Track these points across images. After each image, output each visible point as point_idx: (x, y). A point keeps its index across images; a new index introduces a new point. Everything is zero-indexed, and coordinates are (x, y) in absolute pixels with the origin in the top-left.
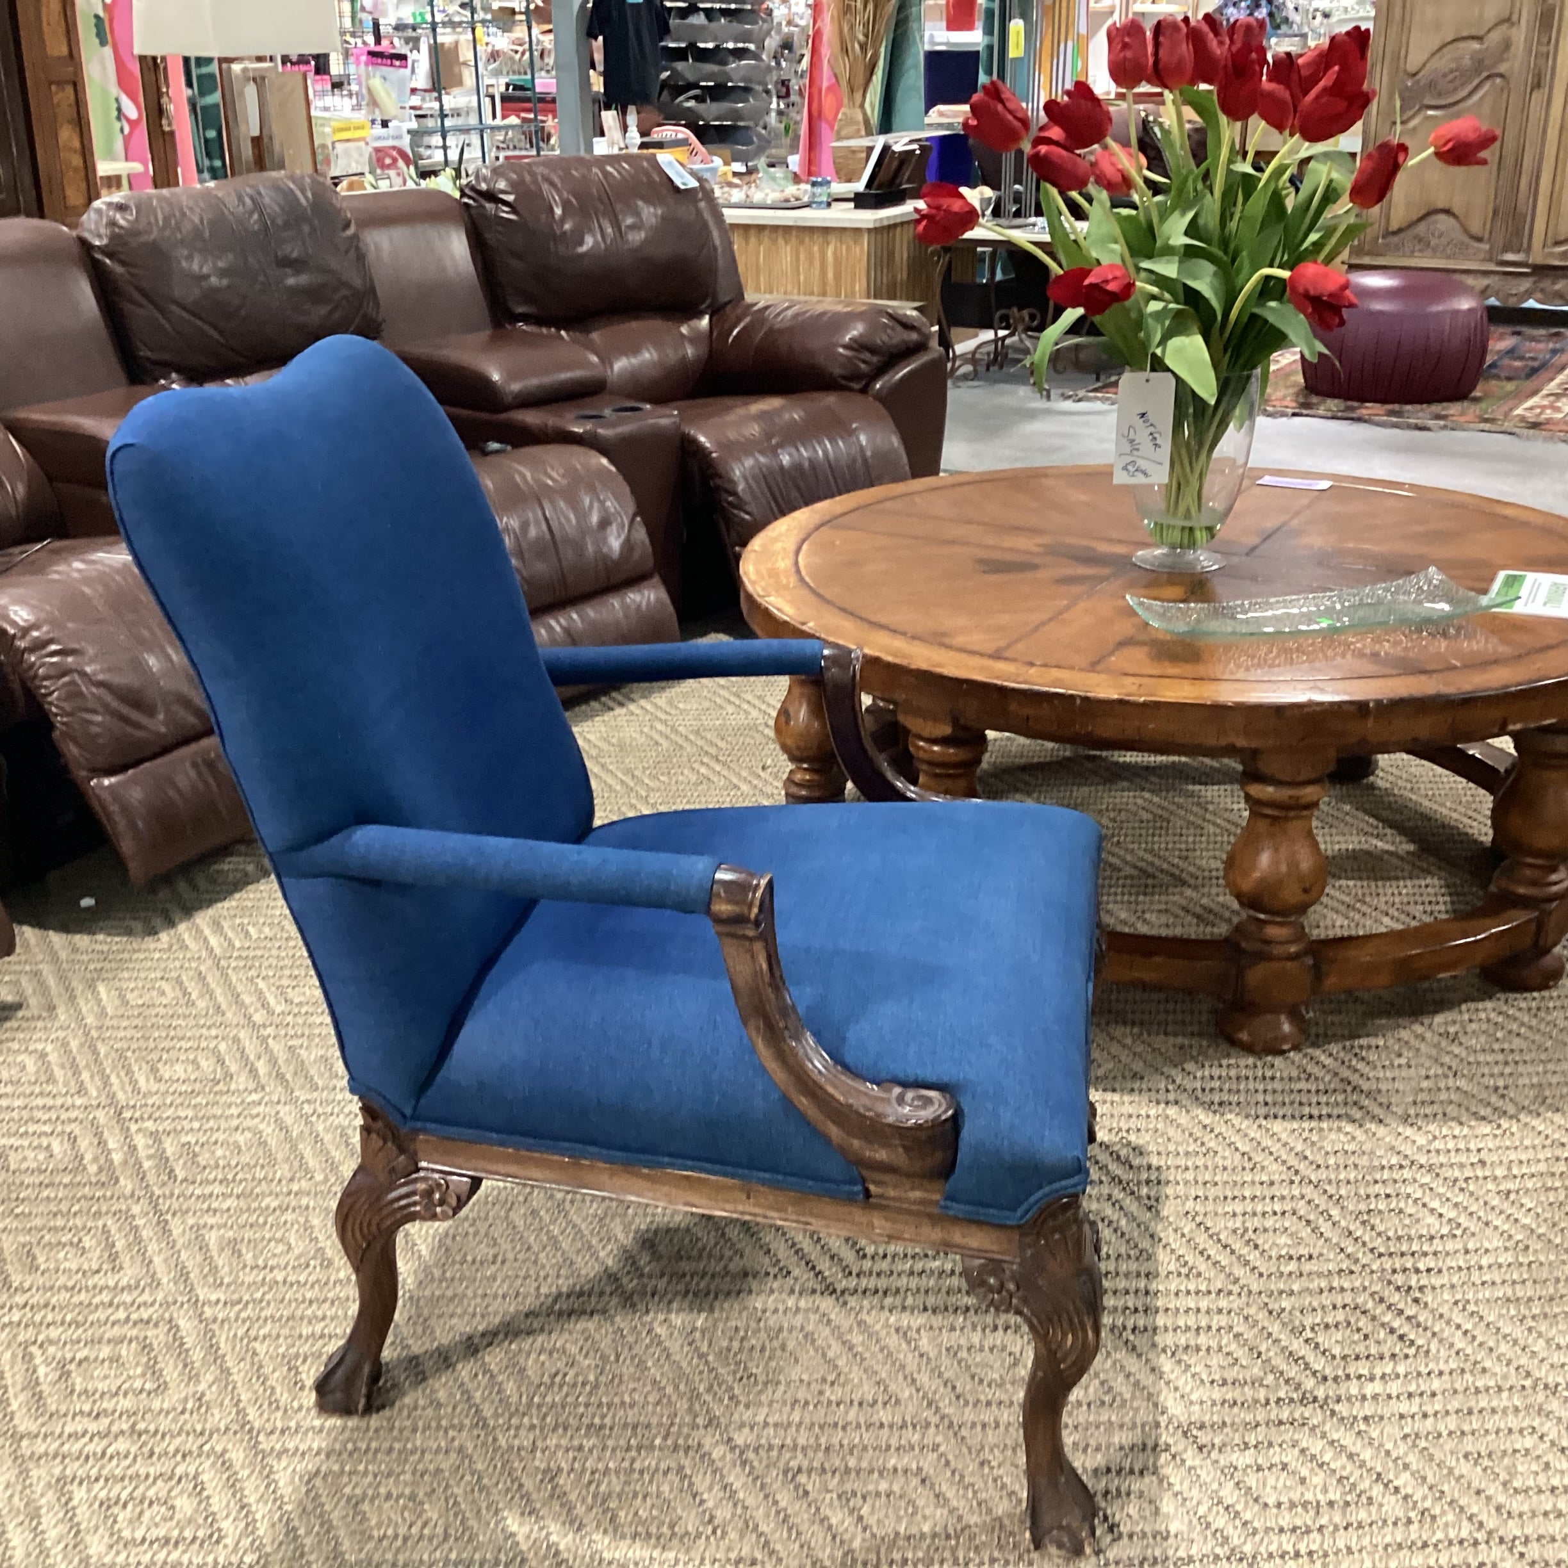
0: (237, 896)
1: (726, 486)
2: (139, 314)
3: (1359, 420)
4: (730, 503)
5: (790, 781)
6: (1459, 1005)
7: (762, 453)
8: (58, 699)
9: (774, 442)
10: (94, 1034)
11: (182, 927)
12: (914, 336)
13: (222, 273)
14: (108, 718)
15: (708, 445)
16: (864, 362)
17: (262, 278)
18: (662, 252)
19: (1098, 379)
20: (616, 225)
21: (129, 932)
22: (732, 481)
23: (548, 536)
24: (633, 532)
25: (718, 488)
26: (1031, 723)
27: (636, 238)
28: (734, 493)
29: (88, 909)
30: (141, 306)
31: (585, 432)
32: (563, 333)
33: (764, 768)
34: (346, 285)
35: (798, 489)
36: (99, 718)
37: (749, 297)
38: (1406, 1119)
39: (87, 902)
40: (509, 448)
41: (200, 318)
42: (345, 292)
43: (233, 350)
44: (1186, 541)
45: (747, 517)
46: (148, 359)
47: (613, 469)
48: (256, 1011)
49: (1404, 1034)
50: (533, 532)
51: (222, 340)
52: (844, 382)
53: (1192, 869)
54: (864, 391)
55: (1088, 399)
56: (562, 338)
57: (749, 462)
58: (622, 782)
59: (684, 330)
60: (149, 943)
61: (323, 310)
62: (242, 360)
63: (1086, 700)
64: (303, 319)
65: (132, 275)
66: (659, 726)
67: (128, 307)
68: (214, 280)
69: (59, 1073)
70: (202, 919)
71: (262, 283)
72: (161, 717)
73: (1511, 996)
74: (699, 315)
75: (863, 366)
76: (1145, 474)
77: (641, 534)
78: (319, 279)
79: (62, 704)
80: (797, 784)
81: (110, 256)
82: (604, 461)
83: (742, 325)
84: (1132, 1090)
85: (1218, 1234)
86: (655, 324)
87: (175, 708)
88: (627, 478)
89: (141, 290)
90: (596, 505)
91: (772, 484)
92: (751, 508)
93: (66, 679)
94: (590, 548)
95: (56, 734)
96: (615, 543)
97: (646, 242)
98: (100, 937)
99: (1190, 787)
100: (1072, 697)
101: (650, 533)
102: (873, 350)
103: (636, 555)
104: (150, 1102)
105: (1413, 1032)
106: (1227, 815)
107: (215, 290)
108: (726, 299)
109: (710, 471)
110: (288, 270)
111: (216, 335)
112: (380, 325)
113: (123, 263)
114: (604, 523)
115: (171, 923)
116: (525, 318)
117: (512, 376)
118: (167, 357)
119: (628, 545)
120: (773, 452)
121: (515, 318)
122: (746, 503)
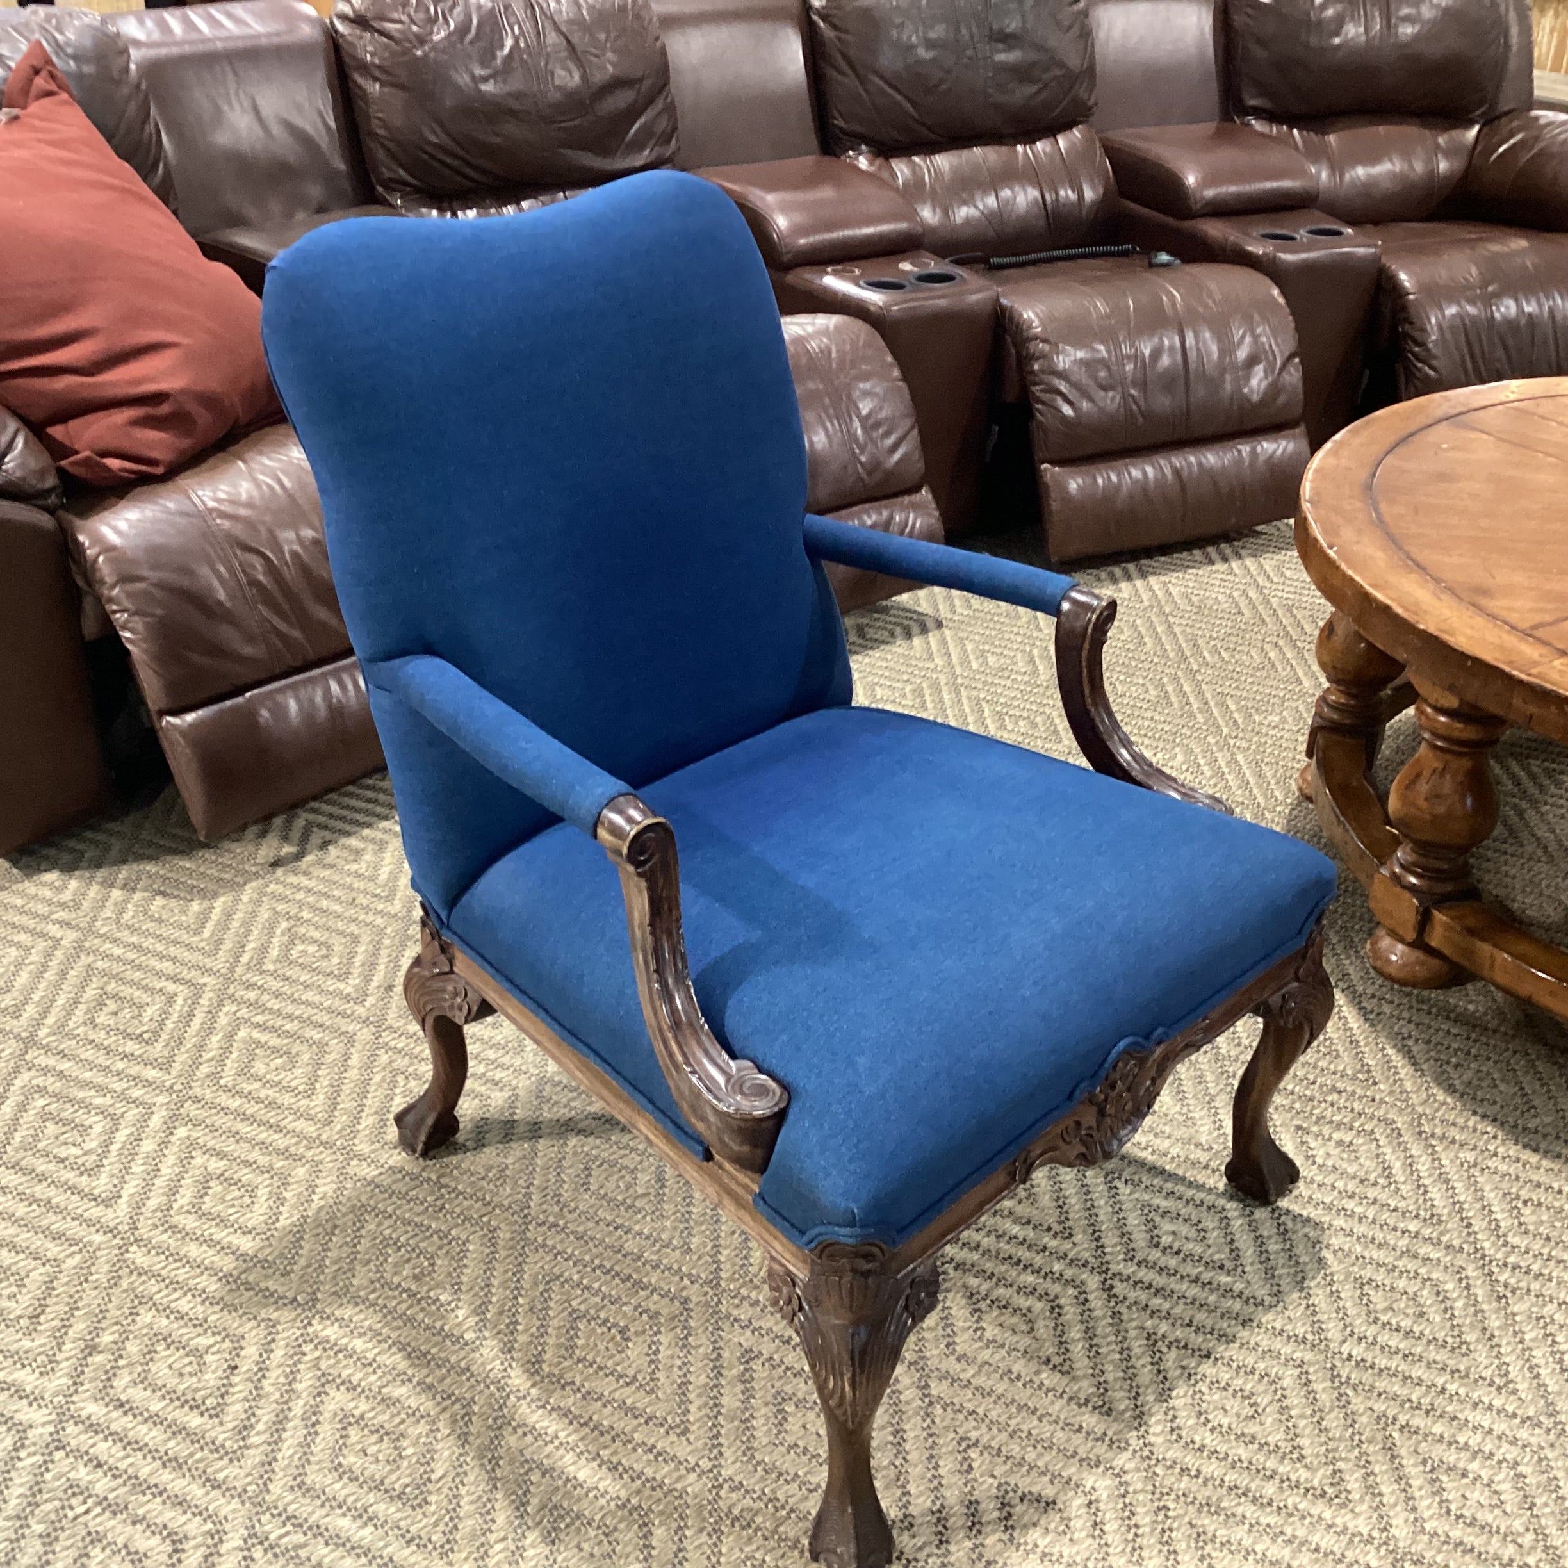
1: (1417, 335)
2: (843, 82)
4: (1415, 355)
5: (1323, 699)
7: (1472, 302)
9: (1490, 289)
13: (930, 44)
15: (1407, 284)
17: (969, 52)
18: (1435, 50)
20: (1387, 17)
22: (1423, 330)
23: (1181, 367)
24: (1285, 375)
25: (1407, 335)
27: (1407, 31)
28: (1423, 344)
30: (844, 74)
31: (1265, 254)
32: (1295, 131)
34: (1062, 65)
35: (1505, 347)
40: (1178, 261)
41: (900, 93)
42: (1058, 72)
43: (924, 125)
45: (1432, 373)
46: (841, 128)
47: (1281, 300)
50: (1165, 361)
51: (917, 116)
56: (1292, 138)
57: (1451, 310)
58: (1180, 648)
59: (1441, 140)
61: (1030, 89)
62: (933, 137)
64: (1000, 98)
65: (839, 39)
66: (1252, 594)
67: (831, 73)
68: (923, 53)
71: (970, 58)
74: (1470, 124)
77: (1294, 376)
78: (1033, 56)
80: (1328, 705)
81: (824, 18)
82: (1276, 292)
83: (1512, 141)
84: (1559, 1156)
86: (1410, 131)
88: (1293, 313)
89: (845, 56)
90: (1248, 339)
91: (1473, 339)
92: (1439, 363)
94: (1228, 387)
96: (1257, 382)
97: (1417, 37)
101: (1306, 376)
103: (1282, 399)
107: (920, 62)
108: (1506, 108)
109: (1402, 315)
110: (1000, 46)
111: (911, 109)
112: (1090, 109)
113: (835, 27)
114: (1252, 361)
116: (1258, 113)
117: (1210, 179)
118: (857, 128)
119: (1274, 390)
120: (1489, 300)
121: (1246, 111)
122: (1435, 357)
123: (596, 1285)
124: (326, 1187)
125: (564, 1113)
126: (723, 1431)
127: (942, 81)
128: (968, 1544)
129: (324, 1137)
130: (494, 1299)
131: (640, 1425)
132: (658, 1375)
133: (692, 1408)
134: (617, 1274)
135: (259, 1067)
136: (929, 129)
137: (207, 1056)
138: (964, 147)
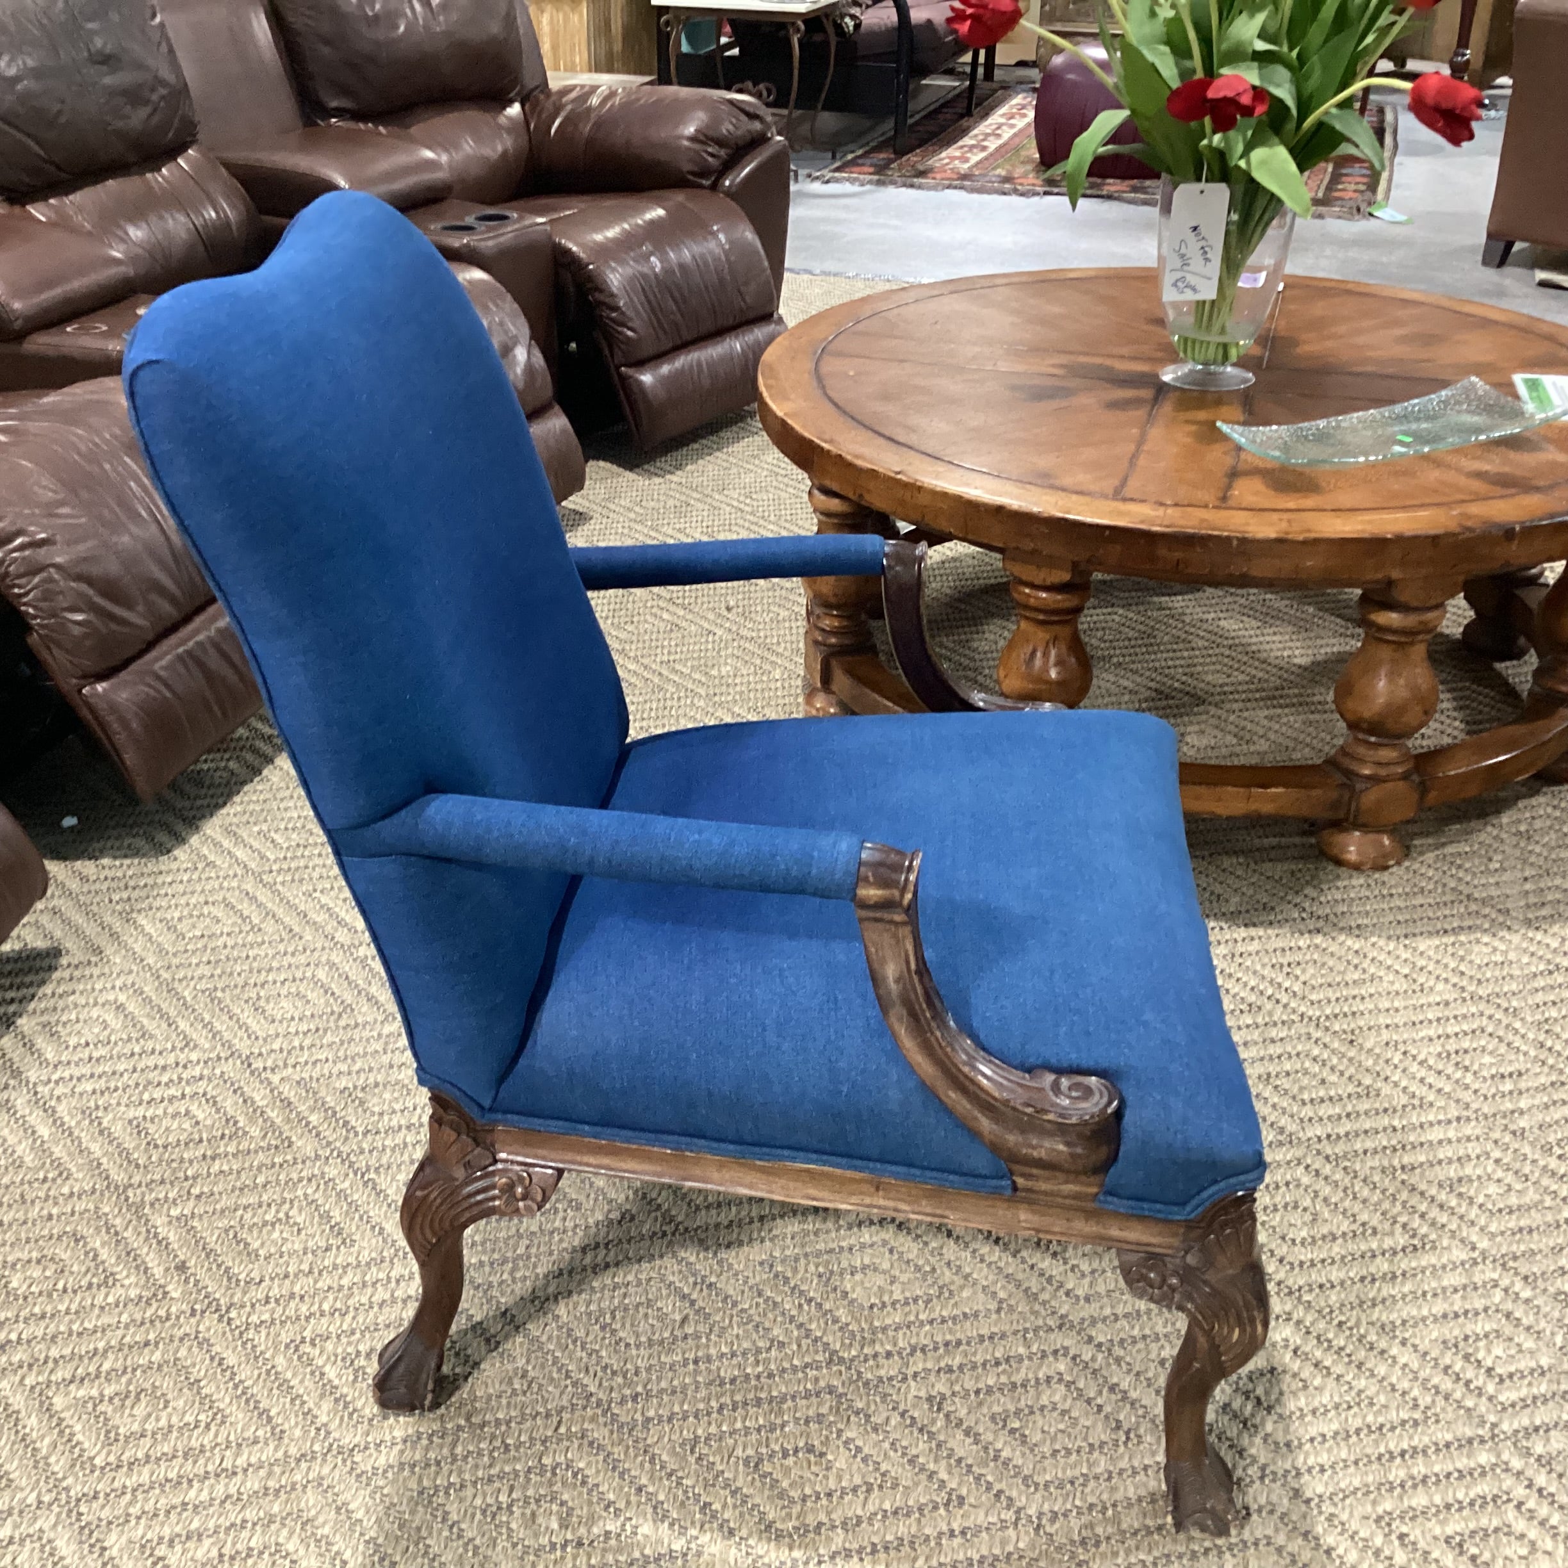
0: (237, 799)
1: (607, 300)
3: (1109, 197)
4: (613, 320)
6: (1515, 803)
7: (635, 260)
8: (35, 599)
9: (644, 248)
10: (165, 975)
11: (194, 840)
12: (757, 126)
13: (33, 74)
14: (91, 617)
15: (582, 255)
16: (712, 155)
17: (77, 78)
19: (834, 157)
21: (136, 853)
22: (613, 295)
24: (532, 358)
25: (599, 303)
26: (1181, 566)
28: (616, 309)
29: (72, 828)
31: (462, 246)
32: (381, 128)
33: (729, 609)
34: (163, 83)
35: (674, 300)
36: (79, 617)
37: (554, 84)
38: (1528, 923)
39: (69, 821)
41: (20, 130)
42: (163, 91)
43: (52, 163)
44: (1220, 357)
45: (630, 333)
48: (336, 930)
49: (1483, 837)
51: (44, 155)
52: (690, 177)
53: (1202, 685)
54: (714, 187)
55: (837, 180)
56: (380, 134)
57: (623, 270)
60: (164, 862)
61: (143, 112)
62: (63, 175)
63: (1243, 541)
64: (120, 124)
68: (25, 83)
69: (150, 1025)
70: (213, 827)
71: (79, 84)
72: (140, 608)
73: (1556, 789)
74: (510, 102)
75: (710, 159)
76: (1194, 290)
77: (539, 359)
78: (135, 77)
79: (42, 604)
83: (563, 115)
84: (1272, 923)
85: (1426, 1061)
86: (473, 115)
87: (153, 597)
91: (651, 296)
92: (635, 324)
93: (44, 575)
95: (33, 639)
98: (106, 861)
99: (1156, 599)
100: (1228, 538)
101: (546, 358)
102: (720, 142)
103: (540, 382)
104: (276, 1046)
105: (1489, 834)
106: (1205, 626)
107: (29, 96)
108: (533, 85)
109: (589, 285)
110: (104, 69)
111: (37, 149)
112: (196, 127)
114: (506, 349)
115: (181, 840)
116: (340, 113)
119: (530, 373)
120: (647, 259)
121: (328, 113)
122: (631, 319)
123: (739, 1425)
124: (359, 1501)
125: (521, 1289)
126: (990, 1478)
127: (60, 112)
128: (1258, 1440)
129: (293, 1451)
130: (661, 1497)
131: (919, 1521)
132: (884, 1467)
133: (943, 1475)
134: (745, 1404)
135: (125, 1425)
136: (59, 168)
137: (44, 1446)
138: (95, 182)
